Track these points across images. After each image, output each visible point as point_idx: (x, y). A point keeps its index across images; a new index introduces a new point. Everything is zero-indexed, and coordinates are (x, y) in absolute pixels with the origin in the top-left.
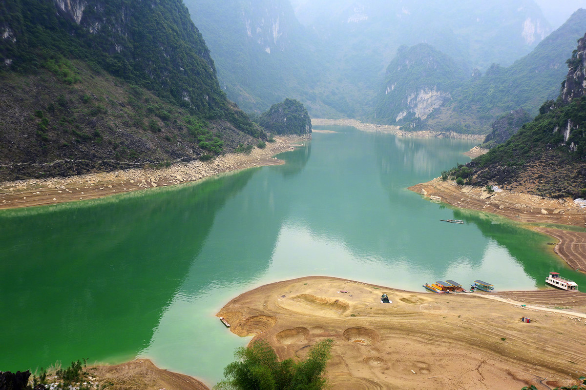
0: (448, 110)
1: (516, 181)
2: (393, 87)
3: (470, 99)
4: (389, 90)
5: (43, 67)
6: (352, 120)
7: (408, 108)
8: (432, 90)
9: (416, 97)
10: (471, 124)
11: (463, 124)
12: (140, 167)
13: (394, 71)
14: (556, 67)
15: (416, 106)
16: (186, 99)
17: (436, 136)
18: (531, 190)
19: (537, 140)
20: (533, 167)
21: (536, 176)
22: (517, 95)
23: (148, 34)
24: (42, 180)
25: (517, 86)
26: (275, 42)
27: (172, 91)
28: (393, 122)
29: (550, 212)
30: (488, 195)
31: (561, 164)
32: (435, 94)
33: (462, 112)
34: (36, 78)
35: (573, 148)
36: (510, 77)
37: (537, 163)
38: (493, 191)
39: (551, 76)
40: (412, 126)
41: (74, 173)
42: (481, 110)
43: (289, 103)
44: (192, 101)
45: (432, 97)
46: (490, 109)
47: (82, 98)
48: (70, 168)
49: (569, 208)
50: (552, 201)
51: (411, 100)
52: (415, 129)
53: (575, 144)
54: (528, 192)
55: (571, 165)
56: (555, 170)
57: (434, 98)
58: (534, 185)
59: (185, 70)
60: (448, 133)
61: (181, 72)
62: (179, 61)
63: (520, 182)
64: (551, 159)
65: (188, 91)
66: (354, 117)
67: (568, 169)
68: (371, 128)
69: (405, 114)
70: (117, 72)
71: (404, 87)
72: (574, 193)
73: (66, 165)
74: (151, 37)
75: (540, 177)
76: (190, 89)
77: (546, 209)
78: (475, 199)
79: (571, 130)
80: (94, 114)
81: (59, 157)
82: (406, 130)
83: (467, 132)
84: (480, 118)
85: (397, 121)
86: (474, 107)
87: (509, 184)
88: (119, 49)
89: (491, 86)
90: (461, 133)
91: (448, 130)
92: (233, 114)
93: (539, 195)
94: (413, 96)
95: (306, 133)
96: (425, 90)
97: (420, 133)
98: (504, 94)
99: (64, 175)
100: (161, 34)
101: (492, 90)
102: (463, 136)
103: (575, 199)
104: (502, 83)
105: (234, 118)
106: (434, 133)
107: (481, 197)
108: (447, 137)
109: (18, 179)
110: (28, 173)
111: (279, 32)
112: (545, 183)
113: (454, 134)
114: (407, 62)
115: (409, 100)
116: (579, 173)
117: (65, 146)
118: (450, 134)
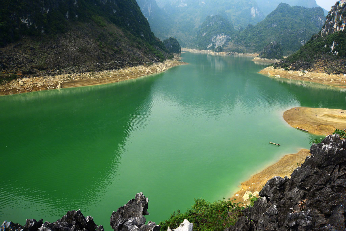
0: (231, 43)
1: (313, 68)
2: (205, 34)
3: (241, 39)
4: (203, 35)
5: (90, 19)
6: (185, 49)
7: (212, 42)
8: (222, 35)
9: (216, 38)
10: (243, 49)
11: (240, 49)
12: (142, 64)
13: (205, 27)
14: (275, 26)
15: (216, 42)
16: (142, 35)
17: (228, 54)
18: (322, 71)
19: (317, 51)
20: (318, 62)
21: (322, 65)
22: (260, 37)
23: (125, 5)
24: (109, 71)
25: (260, 33)
26: (149, 15)
27: (136, 31)
28: (206, 49)
29: (335, 80)
30: (303, 74)
31: (331, 60)
32: (224, 36)
33: (238, 44)
34: (88, 24)
35: (336, 53)
36: (257, 30)
37: (320, 60)
38: (305, 72)
39: (273, 29)
40: (218, 50)
41: (119, 67)
42: (246, 43)
43: (171, 39)
44: (144, 36)
45: (222, 38)
46: (249, 43)
47: (109, 33)
48: (117, 65)
49: (343, 78)
50: (334, 76)
51: (214, 39)
52: (219, 51)
53: (337, 52)
54: (321, 72)
55: (336, 60)
56: (329, 63)
57: (223, 38)
58: (322, 69)
59: (141, 22)
60: (233, 53)
61: (139, 23)
62: (138, 17)
63: (315, 68)
64: (326, 58)
65: (143, 32)
66: (185, 47)
67: (336, 62)
68: (196, 51)
69: (211, 45)
70: (116, 23)
71: (210, 33)
72: (343, 72)
73: (115, 64)
74: (127, 6)
75: (324, 66)
76: (144, 31)
77: (333, 79)
78: (297, 76)
79: (335, 46)
80: (116, 40)
81: (111, 60)
82: (215, 52)
83: (241, 52)
84: (246, 46)
85: (208, 48)
86: (243, 42)
87: (310, 69)
88: (115, 12)
89: (249, 33)
90: (239, 53)
91: (233, 51)
92: (159, 43)
93: (326, 73)
94: (215, 37)
95: (179, 53)
96: (219, 35)
97: (222, 53)
98: (255, 36)
99: (116, 68)
100: (131, 5)
101: (250, 35)
102: (240, 54)
103: (343, 74)
104: (254, 32)
105: (159, 44)
106: (227, 53)
107: (299, 75)
108: (233, 54)
109: (99, 70)
110: (102, 68)
111: (151, 11)
112: (327, 68)
113: (236, 53)
114: (211, 23)
115: (213, 39)
116: (342, 63)
117: (112, 55)
118: (234, 53)
